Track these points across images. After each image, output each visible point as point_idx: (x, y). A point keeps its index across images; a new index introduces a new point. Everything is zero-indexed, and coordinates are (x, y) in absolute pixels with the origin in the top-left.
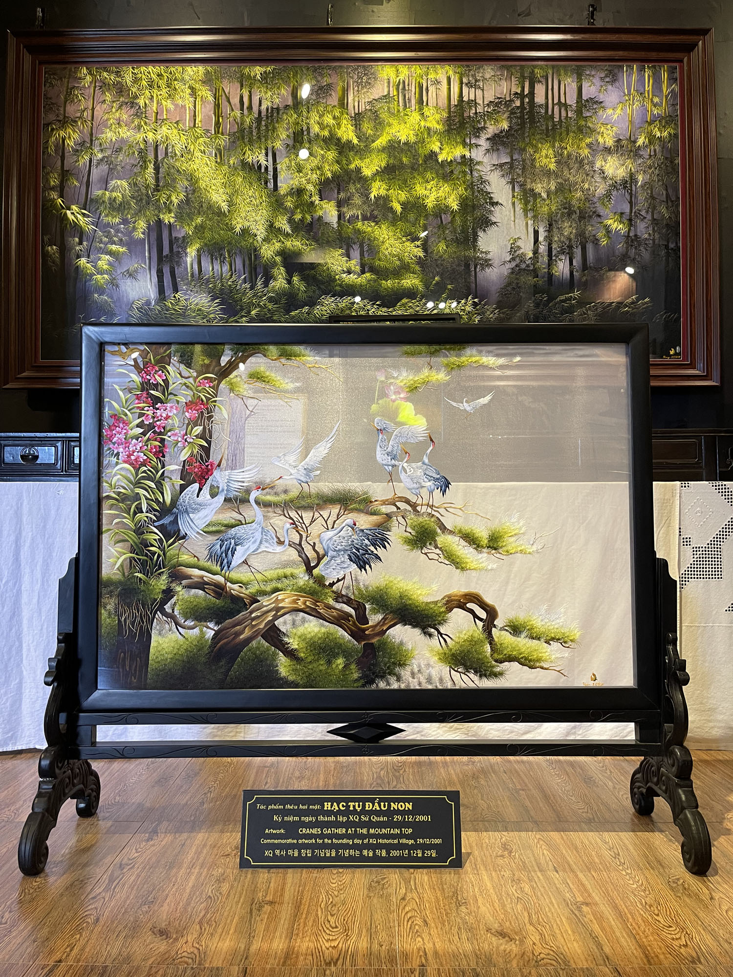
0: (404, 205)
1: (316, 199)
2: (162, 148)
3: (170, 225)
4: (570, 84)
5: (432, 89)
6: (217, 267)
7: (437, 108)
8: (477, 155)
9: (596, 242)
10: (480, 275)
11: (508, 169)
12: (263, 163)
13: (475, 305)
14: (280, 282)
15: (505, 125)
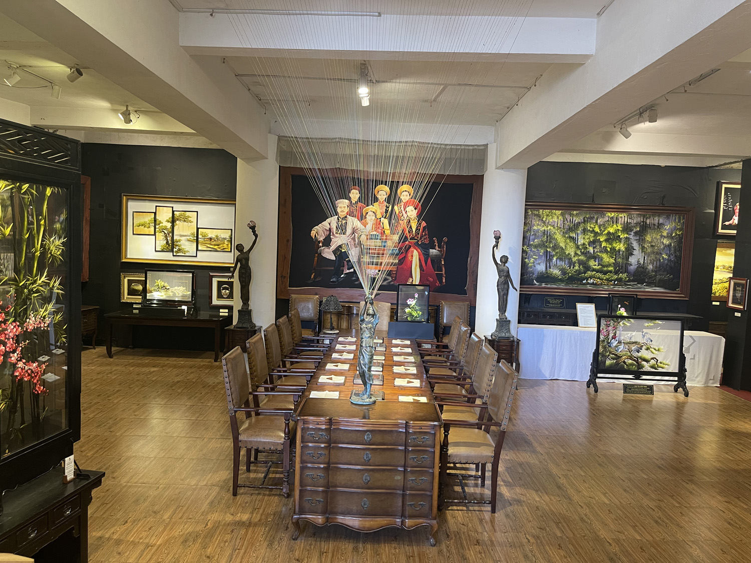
0: (611, 249)
1: (588, 246)
2: (549, 232)
3: (550, 252)
4: (656, 219)
5: (620, 219)
6: (561, 263)
7: (621, 224)
8: (631, 237)
9: (660, 260)
10: (629, 268)
11: (639, 241)
12: (575, 237)
13: (627, 275)
14: (577, 268)
15: (638, 229)
